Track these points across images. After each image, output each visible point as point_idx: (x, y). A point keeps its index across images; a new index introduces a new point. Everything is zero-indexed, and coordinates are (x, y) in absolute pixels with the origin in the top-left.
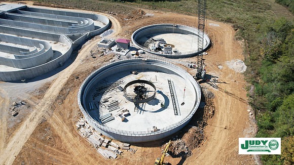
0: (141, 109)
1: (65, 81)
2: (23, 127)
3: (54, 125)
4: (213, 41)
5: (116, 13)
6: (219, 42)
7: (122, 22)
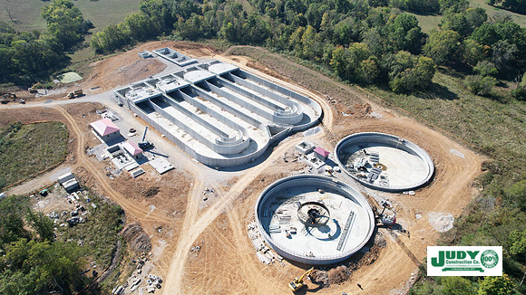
0: (309, 232)
1: (251, 180)
2: (208, 212)
3: (231, 219)
4: (437, 177)
5: (335, 101)
6: (444, 182)
7: (336, 119)
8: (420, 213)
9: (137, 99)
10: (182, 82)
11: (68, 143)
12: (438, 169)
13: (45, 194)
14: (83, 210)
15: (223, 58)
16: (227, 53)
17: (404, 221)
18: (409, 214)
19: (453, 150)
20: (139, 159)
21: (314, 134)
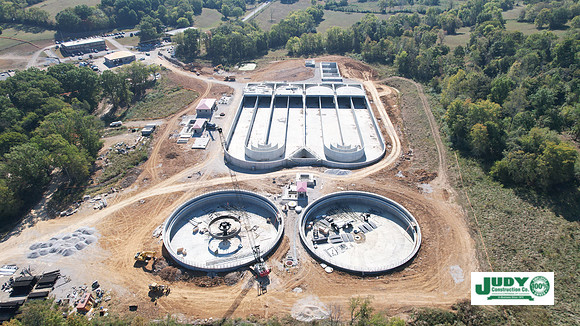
0: (212, 240)
2: (178, 186)
4: (385, 278)
5: (412, 158)
6: (383, 286)
7: (381, 173)
8: (304, 289)
9: (249, 93)
10: (299, 92)
11: (183, 108)
12: (403, 273)
13: (134, 131)
14: (134, 148)
15: (371, 85)
16: (383, 81)
17: (278, 283)
18: (293, 282)
19: (457, 267)
20: (197, 133)
21: (334, 175)
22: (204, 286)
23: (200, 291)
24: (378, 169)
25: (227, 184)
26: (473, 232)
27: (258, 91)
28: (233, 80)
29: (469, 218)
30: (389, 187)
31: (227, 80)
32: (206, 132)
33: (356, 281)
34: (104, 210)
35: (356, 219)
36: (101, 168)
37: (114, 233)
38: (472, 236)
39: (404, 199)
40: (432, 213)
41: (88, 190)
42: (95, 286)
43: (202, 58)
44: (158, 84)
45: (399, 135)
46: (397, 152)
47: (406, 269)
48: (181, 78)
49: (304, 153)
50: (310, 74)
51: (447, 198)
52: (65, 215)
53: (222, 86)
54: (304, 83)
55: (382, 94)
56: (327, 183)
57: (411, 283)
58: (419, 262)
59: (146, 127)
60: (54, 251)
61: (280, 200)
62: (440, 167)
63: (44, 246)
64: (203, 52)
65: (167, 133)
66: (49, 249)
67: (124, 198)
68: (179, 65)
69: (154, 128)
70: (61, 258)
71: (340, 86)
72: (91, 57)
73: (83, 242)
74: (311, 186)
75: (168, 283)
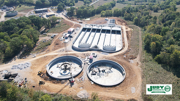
2: (56, 53)
4: (109, 88)
5: (130, 51)
6: (108, 90)
7: (119, 55)
8: (83, 88)
9: (85, 27)
10: (100, 28)
11: (65, 30)
12: (116, 87)
13: (49, 36)
14: (48, 41)
15: (124, 27)
16: (128, 26)
17: (76, 85)
18: (81, 85)
19: (134, 88)
20: (66, 38)
21: (103, 54)
22: (54, 83)
23: (53, 84)
24: (118, 54)
25: (70, 54)
26: (143, 77)
27: (88, 27)
28: (82, 23)
29: (143, 73)
30: (120, 60)
31: (80, 23)
32: (69, 38)
33: (100, 88)
34: (35, 58)
35: (107, 69)
36: (37, 46)
37: (35, 65)
38: (142, 78)
39: (123, 64)
40: (131, 70)
41: (32, 52)
42: (26, 79)
43: (75, 16)
44: (60, 23)
45: (128, 44)
46: (126, 49)
47: (117, 86)
48: (67, 21)
49: (96, 47)
50: (105, 23)
51: (137, 65)
52: (24, 58)
53: (78, 24)
54: (103, 25)
55: (127, 30)
56: (101, 57)
57: (117, 91)
58: (122, 85)
59: (52, 35)
60: (18, 68)
61: (84, 60)
62: (138, 55)
63: (16, 66)
64: (76, 14)
65: (58, 37)
66: (17, 67)
67: (41, 55)
68: (67, 17)
69: (55, 35)
70: (19, 70)
71: (114, 27)
72: (43, 14)
73: (26, 66)
74: (95, 57)
75: (45, 81)
